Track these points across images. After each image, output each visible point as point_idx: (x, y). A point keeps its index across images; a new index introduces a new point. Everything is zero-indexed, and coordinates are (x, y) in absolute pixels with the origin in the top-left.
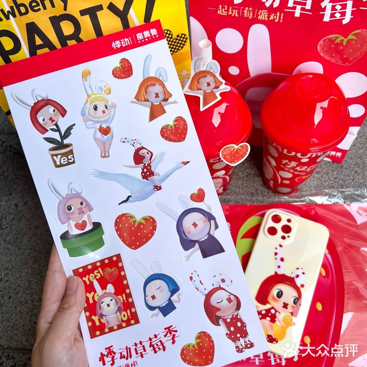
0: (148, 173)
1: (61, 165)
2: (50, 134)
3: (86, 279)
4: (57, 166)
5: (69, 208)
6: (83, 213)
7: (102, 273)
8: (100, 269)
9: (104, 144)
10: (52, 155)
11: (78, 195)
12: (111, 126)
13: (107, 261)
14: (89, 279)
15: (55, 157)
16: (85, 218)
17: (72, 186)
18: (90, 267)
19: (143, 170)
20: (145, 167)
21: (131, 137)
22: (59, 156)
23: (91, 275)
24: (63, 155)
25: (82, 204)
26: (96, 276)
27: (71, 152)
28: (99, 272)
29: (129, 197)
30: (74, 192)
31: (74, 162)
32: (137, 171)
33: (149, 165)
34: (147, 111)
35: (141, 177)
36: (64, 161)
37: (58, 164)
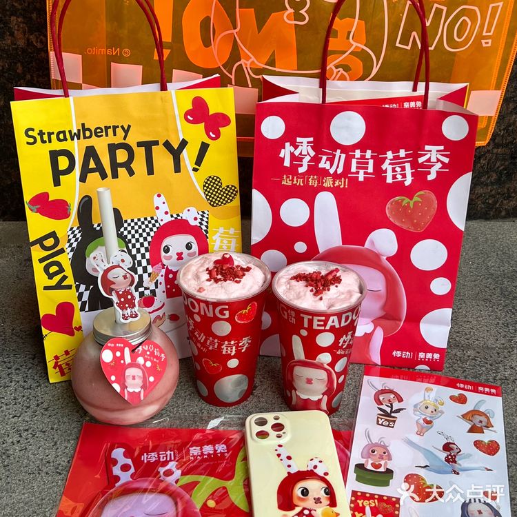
0: (451, 460)
1: (382, 425)
2: (383, 407)
3: (360, 502)
4: (378, 424)
5: (373, 451)
6: (383, 459)
7: (377, 504)
8: (376, 501)
9: (423, 428)
10: (378, 417)
11: (385, 447)
12: (434, 421)
13: (385, 498)
14: (363, 503)
15: (380, 419)
16: (382, 462)
17: (382, 439)
18: (368, 495)
19: (448, 456)
20: (450, 455)
21: (447, 433)
22: (383, 420)
23: (366, 501)
24: (386, 420)
25: (384, 453)
26: (370, 504)
27: (394, 421)
28: (375, 502)
29: (427, 466)
30: (382, 443)
31: (393, 427)
32: (443, 455)
33: (455, 456)
34: (469, 426)
35: (444, 460)
36: (386, 423)
37: (380, 423)
